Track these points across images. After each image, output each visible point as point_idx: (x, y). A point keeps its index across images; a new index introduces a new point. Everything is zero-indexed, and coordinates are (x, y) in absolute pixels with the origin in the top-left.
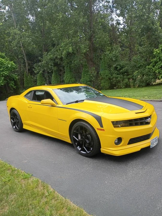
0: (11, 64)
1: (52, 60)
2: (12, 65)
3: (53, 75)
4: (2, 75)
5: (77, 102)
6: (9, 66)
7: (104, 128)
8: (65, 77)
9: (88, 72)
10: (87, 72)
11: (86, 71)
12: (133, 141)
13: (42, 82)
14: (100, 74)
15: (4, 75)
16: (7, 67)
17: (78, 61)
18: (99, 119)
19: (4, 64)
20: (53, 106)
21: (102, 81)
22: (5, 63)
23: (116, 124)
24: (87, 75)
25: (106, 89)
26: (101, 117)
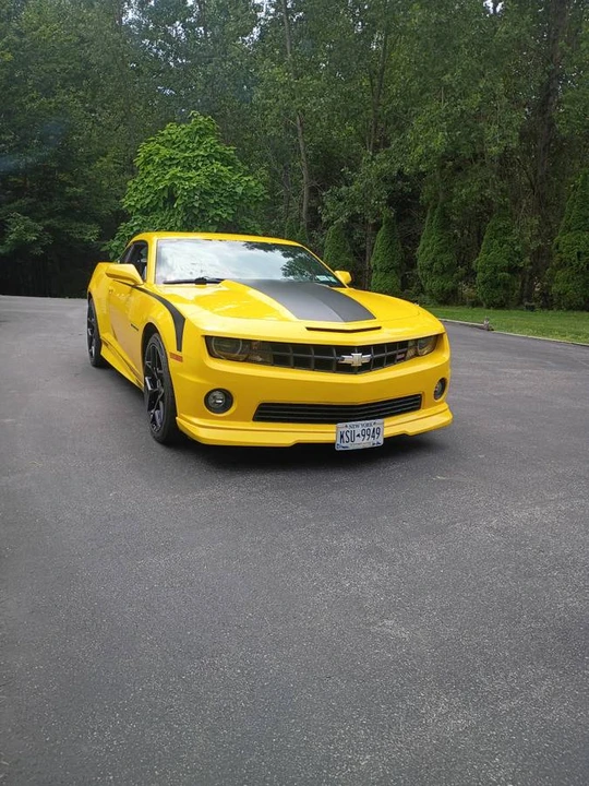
0: (244, 185)
1: (385, 180)
2: (248, 188)
3: (380, 234)
4: (212, 218)
5: (201, 281)
6: (239, 190)
8: (420, 247)
9: (507, 231)
10: (505, 234)
11: (500, 229)
13: (337, 257)
14: (557, 247)
15: (217, 219)
16: (232, 195)
17: (475, 189)
19: (224, 184)
21: (560, 274)
22: (230, 179)
24: (501, 243)
25: (570, 308)
26: (184, 319)
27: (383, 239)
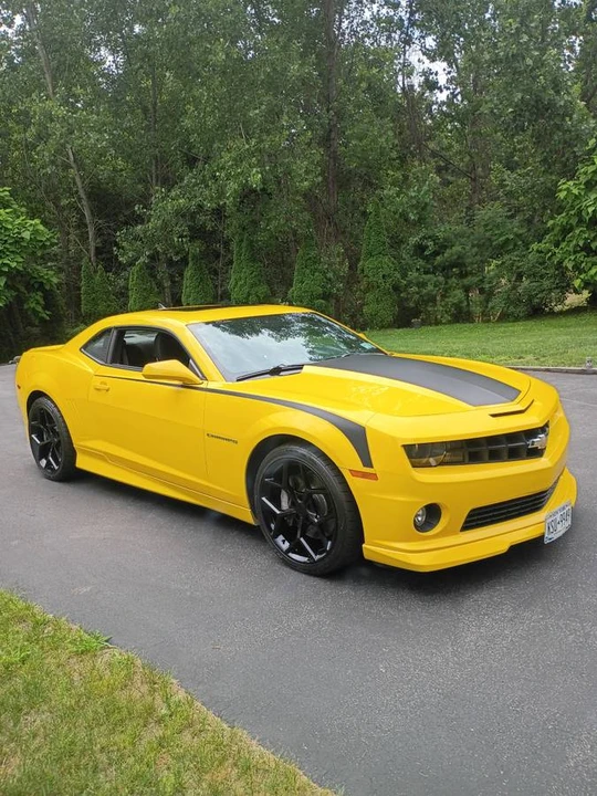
0: (31, 229)
1: (183, 216)
2: (36, 232)
3: (188, 273)
5: (276, 371)
6: (27, 235)
7: (377, 467)
8: (232, 281)
10: (315, 263)
11: (310, 259)
12: (480, 518)
13: (145, 299)
14: (363, 271)
15: (6, 269)
16: (18, 241)
17: (282, 221)
18: (357, 436)
19: (6, 229)
20: (187, 385)
21: (370, 297)
22: (11, 223)
23: (419, 454)
24: (313, 272)
25: (382, 327)
26: (364, 428)
27: (192, 277)
